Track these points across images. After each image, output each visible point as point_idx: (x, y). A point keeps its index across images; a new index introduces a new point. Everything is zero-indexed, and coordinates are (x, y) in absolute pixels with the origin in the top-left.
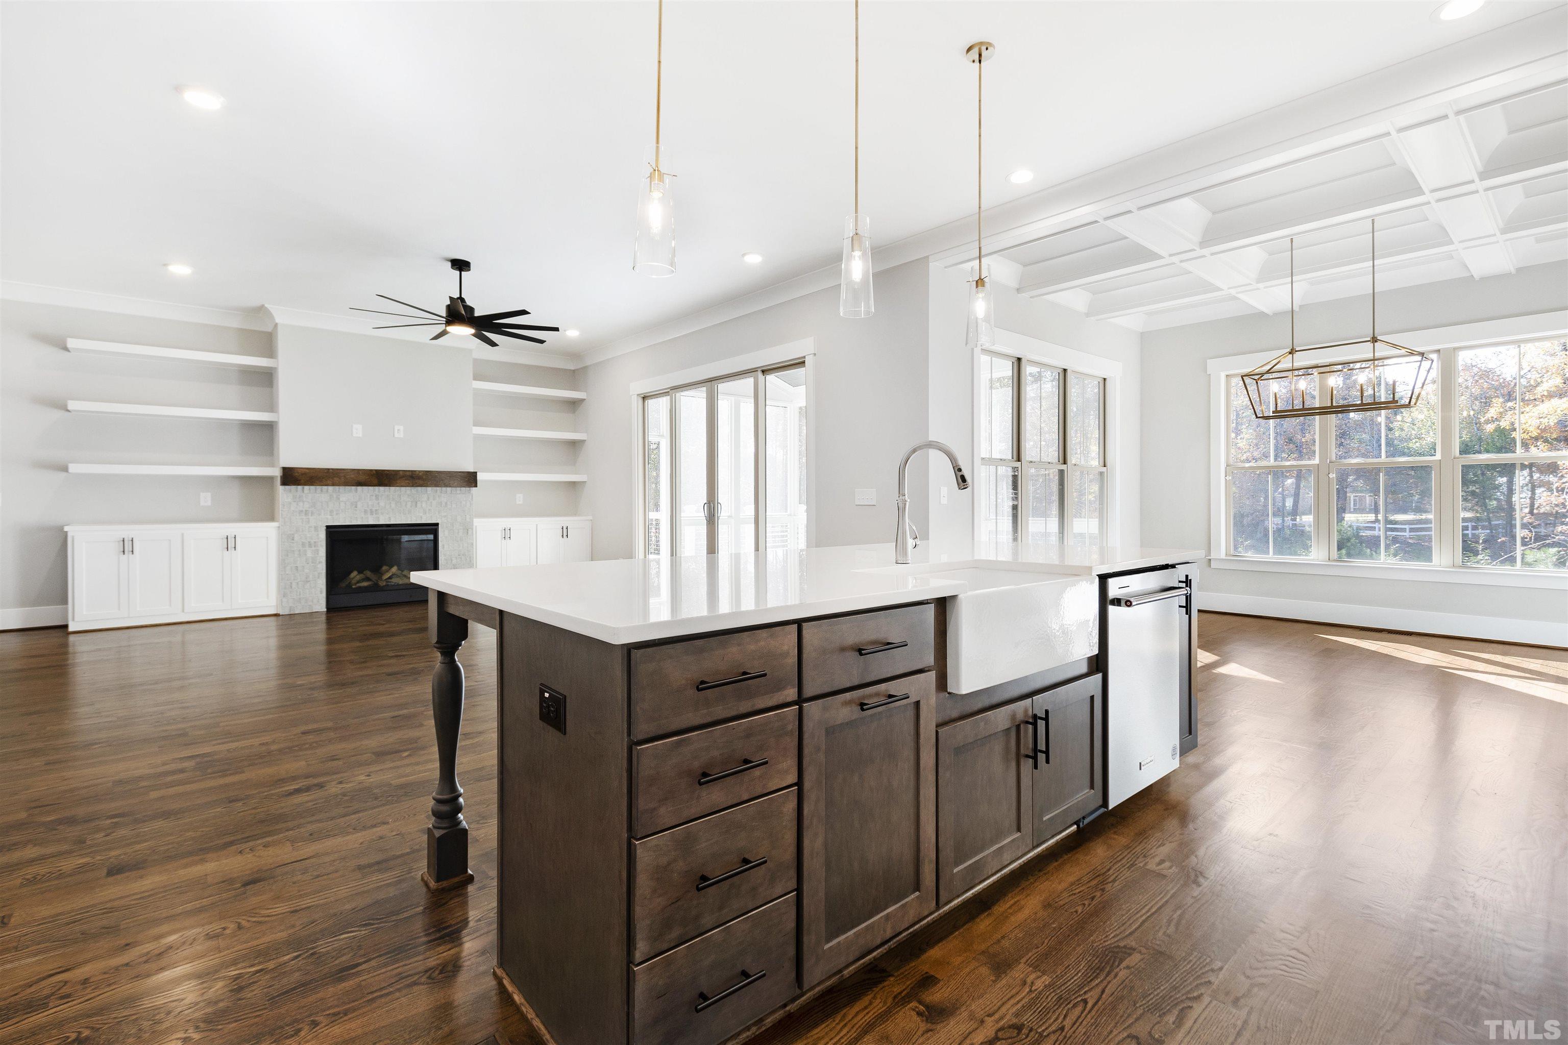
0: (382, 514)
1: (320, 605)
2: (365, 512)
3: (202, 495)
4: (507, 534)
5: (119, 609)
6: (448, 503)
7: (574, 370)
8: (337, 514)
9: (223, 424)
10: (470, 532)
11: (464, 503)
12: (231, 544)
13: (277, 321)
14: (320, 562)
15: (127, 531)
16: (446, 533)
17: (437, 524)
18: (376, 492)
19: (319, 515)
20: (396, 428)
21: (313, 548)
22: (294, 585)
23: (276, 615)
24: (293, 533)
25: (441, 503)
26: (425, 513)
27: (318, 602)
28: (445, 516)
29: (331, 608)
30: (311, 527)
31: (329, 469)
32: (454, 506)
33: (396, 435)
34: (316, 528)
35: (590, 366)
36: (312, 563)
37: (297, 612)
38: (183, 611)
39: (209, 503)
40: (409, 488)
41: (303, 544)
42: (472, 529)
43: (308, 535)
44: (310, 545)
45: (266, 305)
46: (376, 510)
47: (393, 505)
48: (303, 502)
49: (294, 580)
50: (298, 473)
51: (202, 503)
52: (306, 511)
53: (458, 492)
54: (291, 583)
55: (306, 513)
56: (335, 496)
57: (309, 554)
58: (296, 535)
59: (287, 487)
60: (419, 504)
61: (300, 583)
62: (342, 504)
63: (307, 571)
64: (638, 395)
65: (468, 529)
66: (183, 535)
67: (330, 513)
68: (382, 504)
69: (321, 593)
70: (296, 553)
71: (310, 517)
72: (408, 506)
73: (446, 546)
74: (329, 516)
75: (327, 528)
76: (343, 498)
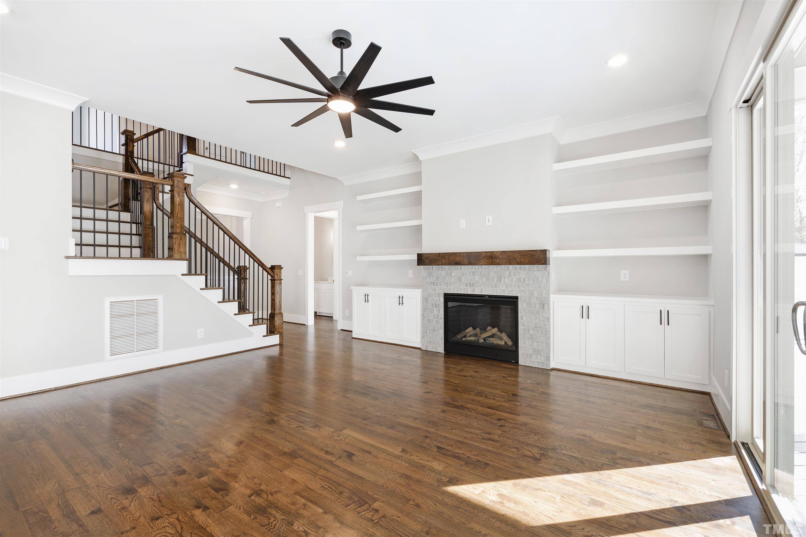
0: (477, 286)
1: (441, 349)
2: (466, 284)
4: (584, 313)
6: (526, 279)
7: (706, 116)
8: (450, 285)
10: (546, 307)
11: (541, 279)
12: (401, 302)
13: (421, 160)
14: (441, 319)
16: (525, 306)
17: (517, 298)
18: (473, 270)
19: (440, 285)
20: (487, 218)
21: (438, 308)
22: (428, 331)
23: (420, 349)
24: (427, 297)
25: (519, 280)
26: (507, 287)
27: (440, 346)
28: (523, 291)
29: (447, 352)
30: (436, 294)
32: (531, 282)
33: (487, 224)
34: (439, 296)
36: (437, 318)
37: (429, 350)
41: (432, 305)
42: (549, 305)
43: (435, 299)
44: (436, 306)
46: (473, 283)
47: (484, 280)
48: (433, 276)
49: (428, 328)
52: (434, 282)
53: (535, 269)
55: (434, 284)
56: (449, 273)
57: (436, 312)
58: (429, 299)
59: (422, 267)
60: (502, 280)
61: (431, 331)
62: (453, 278)
63: (434, 323)
65: (544, 303)
66: (385, 294)
67: (447, 284)
68: (477, 279)
69: (441, 340)
70: (429, 310)
71: (436, 287)
72: (495, 281)
73: (524, 318)
74: (446, 287)
75: (444, 295)
76: (453, 274)
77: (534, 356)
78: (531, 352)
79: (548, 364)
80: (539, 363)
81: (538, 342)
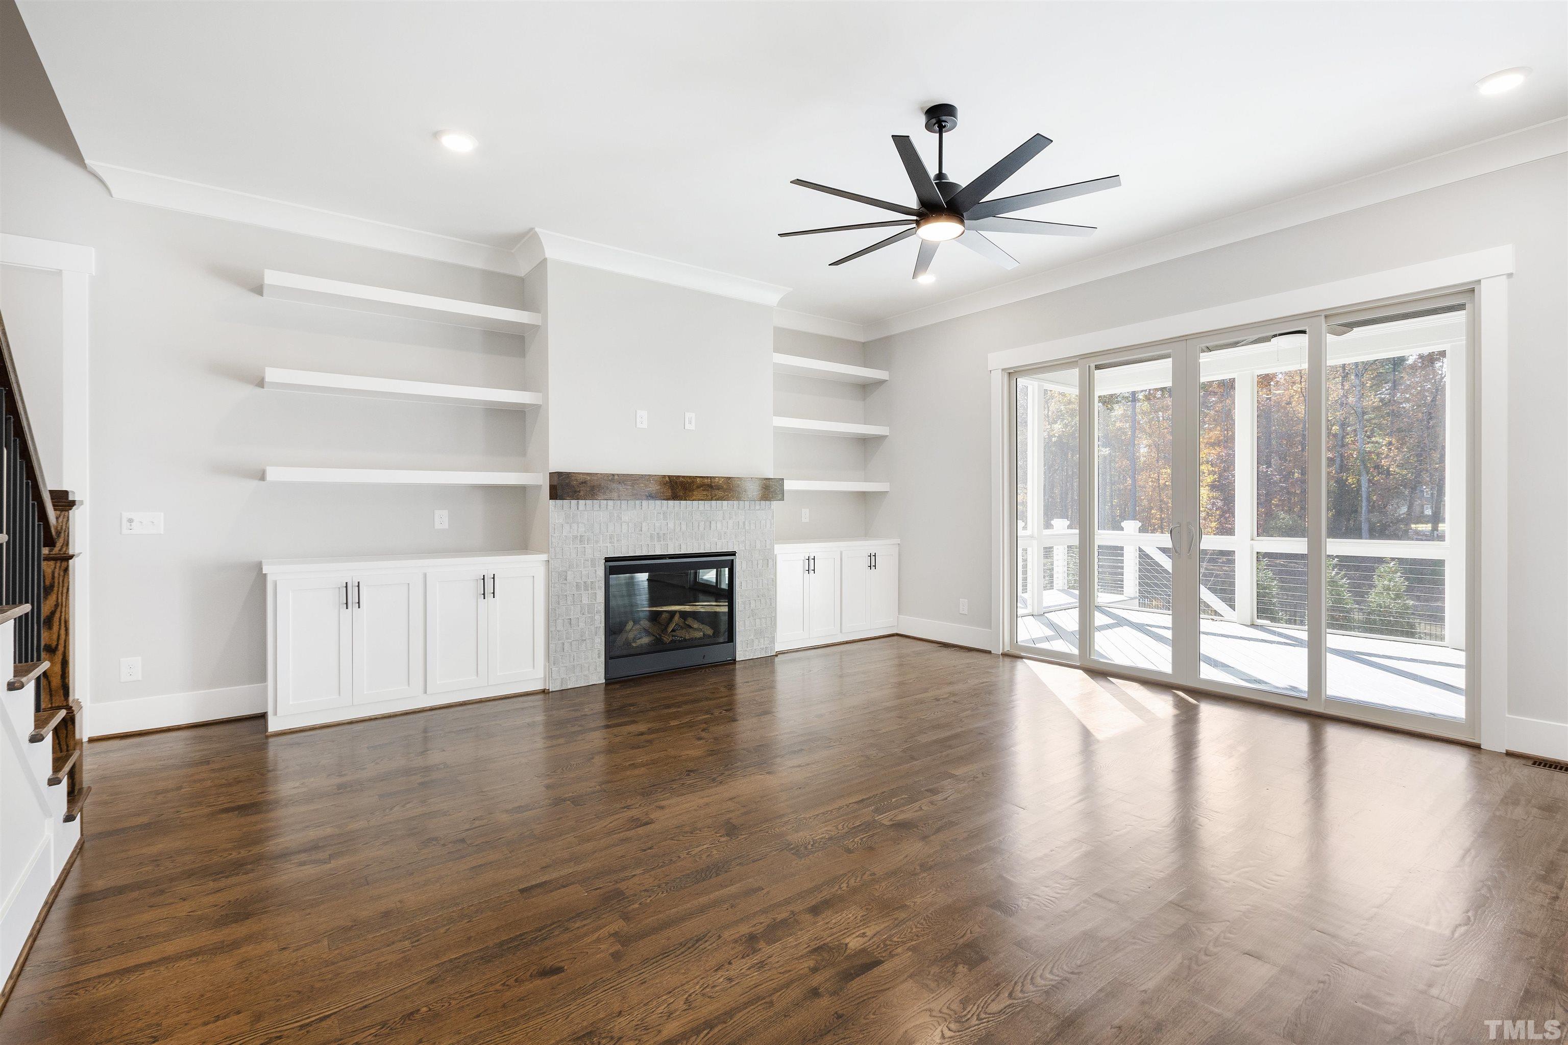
0: (671, 539)
1: (598, 677)
2: (650, 537)
3: (438, 513)
4: (810, 565)
5: (340, 695)
6: (747, 523)
7: (864, 343)
8: (618, 539)
9: (463, 407)
10: (770, 563)
11: (764, 522)
12: (489, 589)
13: (547, 256)
14: (598, 612)
15: (350, 571)
16: (744, 564)
17: (733, 554)
18: (664, 508)
19: (597, 542)
20: (688, 415)
21: (590, 592)
22: (567, 646)
23: (544, 692)
24: (565, 568)
25: (737, 524)
26: (720, 537)
27: (596, 669)
28: (743, 541)
29: (611, 681)
30: (587, 559)
31: (613, 475)
32: (752, 525)
33: (688, 426)
34: (593, 565)
35: (895, 335)
36: (589, 613)
37: (569, 687)
38: (425, 692)
39: (446, 526)
40: (703, 502)
41: (578, 586)
42: (773, 559)
43: (584, 572)
44: (586, 589)
45: (537, 229)
46: (663, 535)
47: (683, 527)
48: (578, 523)
49: (567, 638)
50: (576, 480)
51: (438, 526)
52: (581, 536)
53: (757, 507)
54: (563, 644)
55: (582, 539)
56: (616, 515)
57: (585, 601)
58: (569, 573)
59: (559, 502)
60: (713, 525)
61: (574, 643)
62: (624, 526)
63: (582, 625)
64: (1003, 370)
65: (769, 560)
66: (425, 575)
67: (611, 538)
68: (671, 525)
69: (599, 657)
70: (570, 598)
71: (586, 546)
72: (701, 528)
73: (744, 584)
74: (609, 545)
75: (606, 561)
76: (625, 518)
77: (756, 642)
78: (752, 637)
79: (772, 648)
80: (762, 649)
81: (760, 619)
